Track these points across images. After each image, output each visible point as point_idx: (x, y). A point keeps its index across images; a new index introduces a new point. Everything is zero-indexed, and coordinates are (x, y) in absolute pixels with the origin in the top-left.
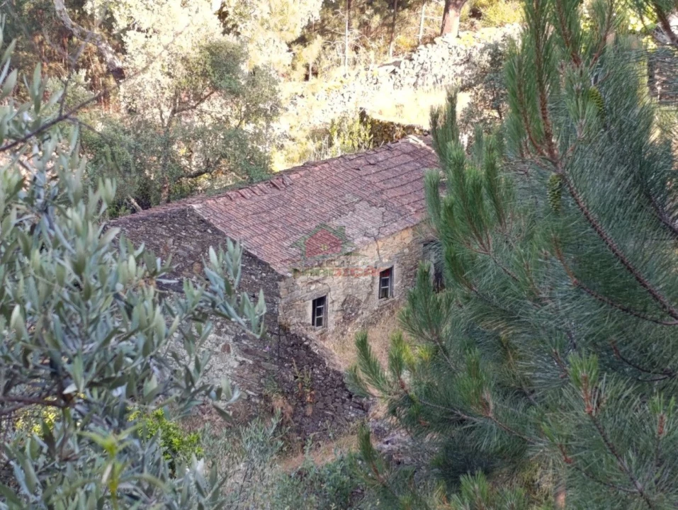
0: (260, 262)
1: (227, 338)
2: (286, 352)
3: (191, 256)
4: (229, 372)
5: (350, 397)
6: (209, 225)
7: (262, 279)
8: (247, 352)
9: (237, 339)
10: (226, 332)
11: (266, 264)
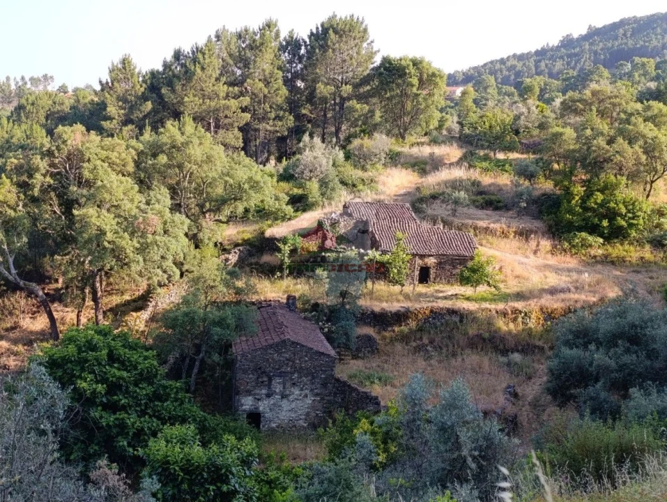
0: (326, 354)
1: (306, 391)
2: (338, 390)
3: (287, 360)
4: (306, 406)
5: (370, 401)
6: (298, 344)
7: (326, 361)
8: (317, 395)
9: (312, 390)
10: (306, 389)
11: (329, 355)
